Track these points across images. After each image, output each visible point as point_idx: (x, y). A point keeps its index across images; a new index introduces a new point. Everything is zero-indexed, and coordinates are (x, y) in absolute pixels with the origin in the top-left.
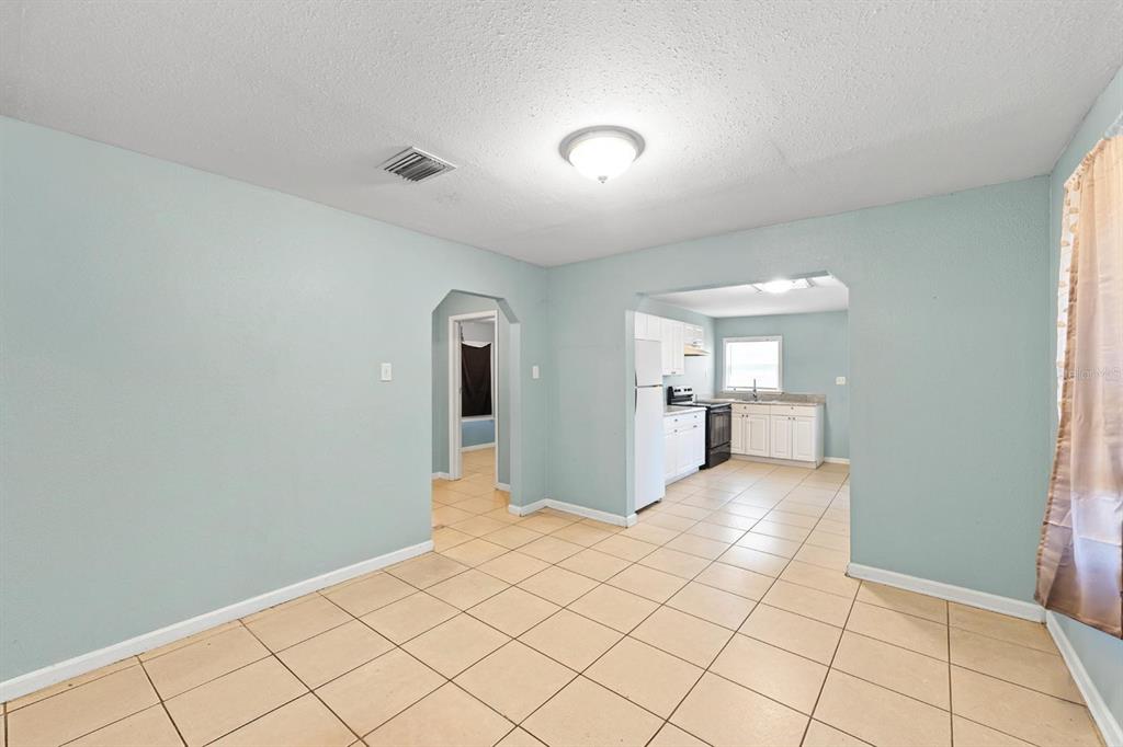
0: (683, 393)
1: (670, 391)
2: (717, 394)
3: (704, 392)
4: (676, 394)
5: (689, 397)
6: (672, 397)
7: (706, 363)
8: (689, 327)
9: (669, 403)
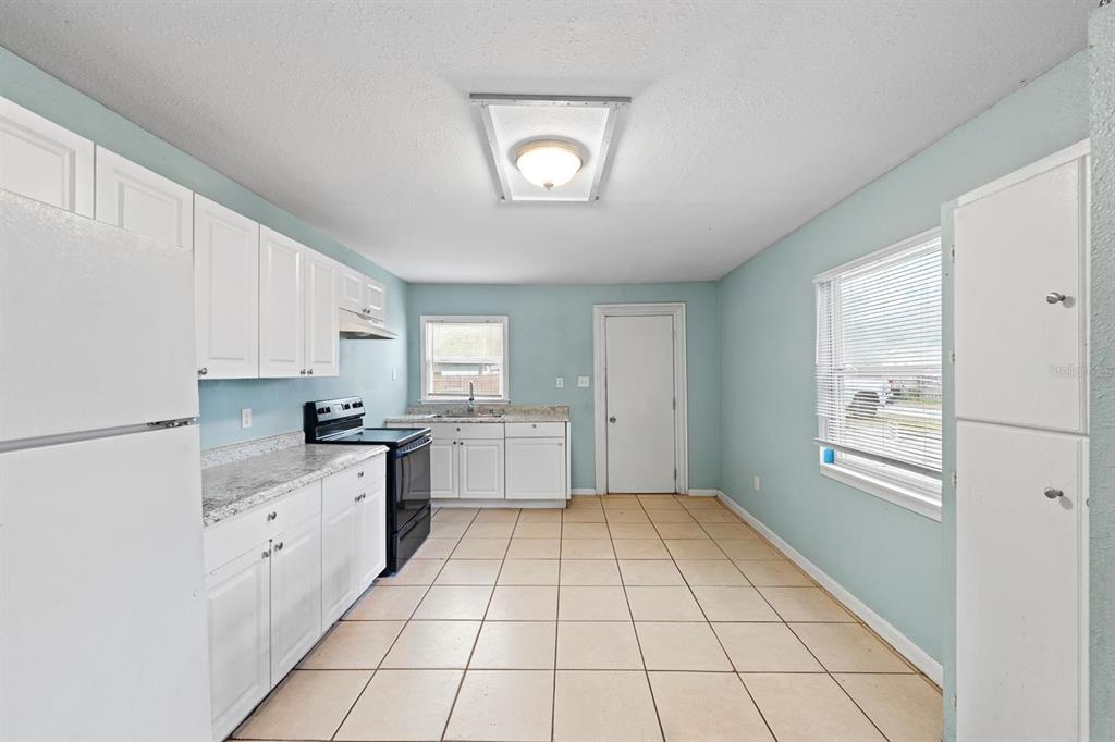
0: (338, 413)
1: (310, 410)
2: (412, 406)
3: (383, 404)
4: (322, 418)
5: (355, 421)
6: (316, 426)
7: (393, 353)
8: (355, 276)
9: (310, 439)
